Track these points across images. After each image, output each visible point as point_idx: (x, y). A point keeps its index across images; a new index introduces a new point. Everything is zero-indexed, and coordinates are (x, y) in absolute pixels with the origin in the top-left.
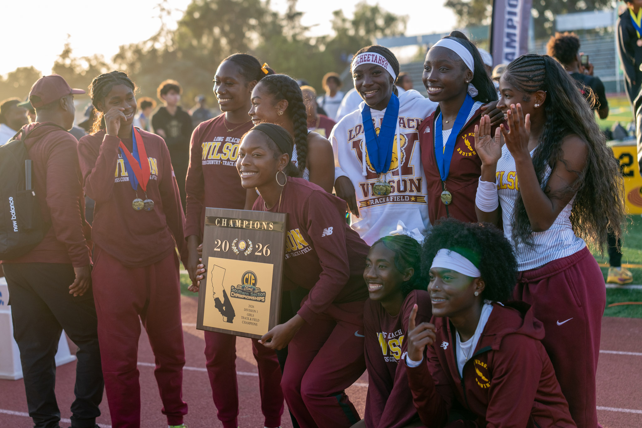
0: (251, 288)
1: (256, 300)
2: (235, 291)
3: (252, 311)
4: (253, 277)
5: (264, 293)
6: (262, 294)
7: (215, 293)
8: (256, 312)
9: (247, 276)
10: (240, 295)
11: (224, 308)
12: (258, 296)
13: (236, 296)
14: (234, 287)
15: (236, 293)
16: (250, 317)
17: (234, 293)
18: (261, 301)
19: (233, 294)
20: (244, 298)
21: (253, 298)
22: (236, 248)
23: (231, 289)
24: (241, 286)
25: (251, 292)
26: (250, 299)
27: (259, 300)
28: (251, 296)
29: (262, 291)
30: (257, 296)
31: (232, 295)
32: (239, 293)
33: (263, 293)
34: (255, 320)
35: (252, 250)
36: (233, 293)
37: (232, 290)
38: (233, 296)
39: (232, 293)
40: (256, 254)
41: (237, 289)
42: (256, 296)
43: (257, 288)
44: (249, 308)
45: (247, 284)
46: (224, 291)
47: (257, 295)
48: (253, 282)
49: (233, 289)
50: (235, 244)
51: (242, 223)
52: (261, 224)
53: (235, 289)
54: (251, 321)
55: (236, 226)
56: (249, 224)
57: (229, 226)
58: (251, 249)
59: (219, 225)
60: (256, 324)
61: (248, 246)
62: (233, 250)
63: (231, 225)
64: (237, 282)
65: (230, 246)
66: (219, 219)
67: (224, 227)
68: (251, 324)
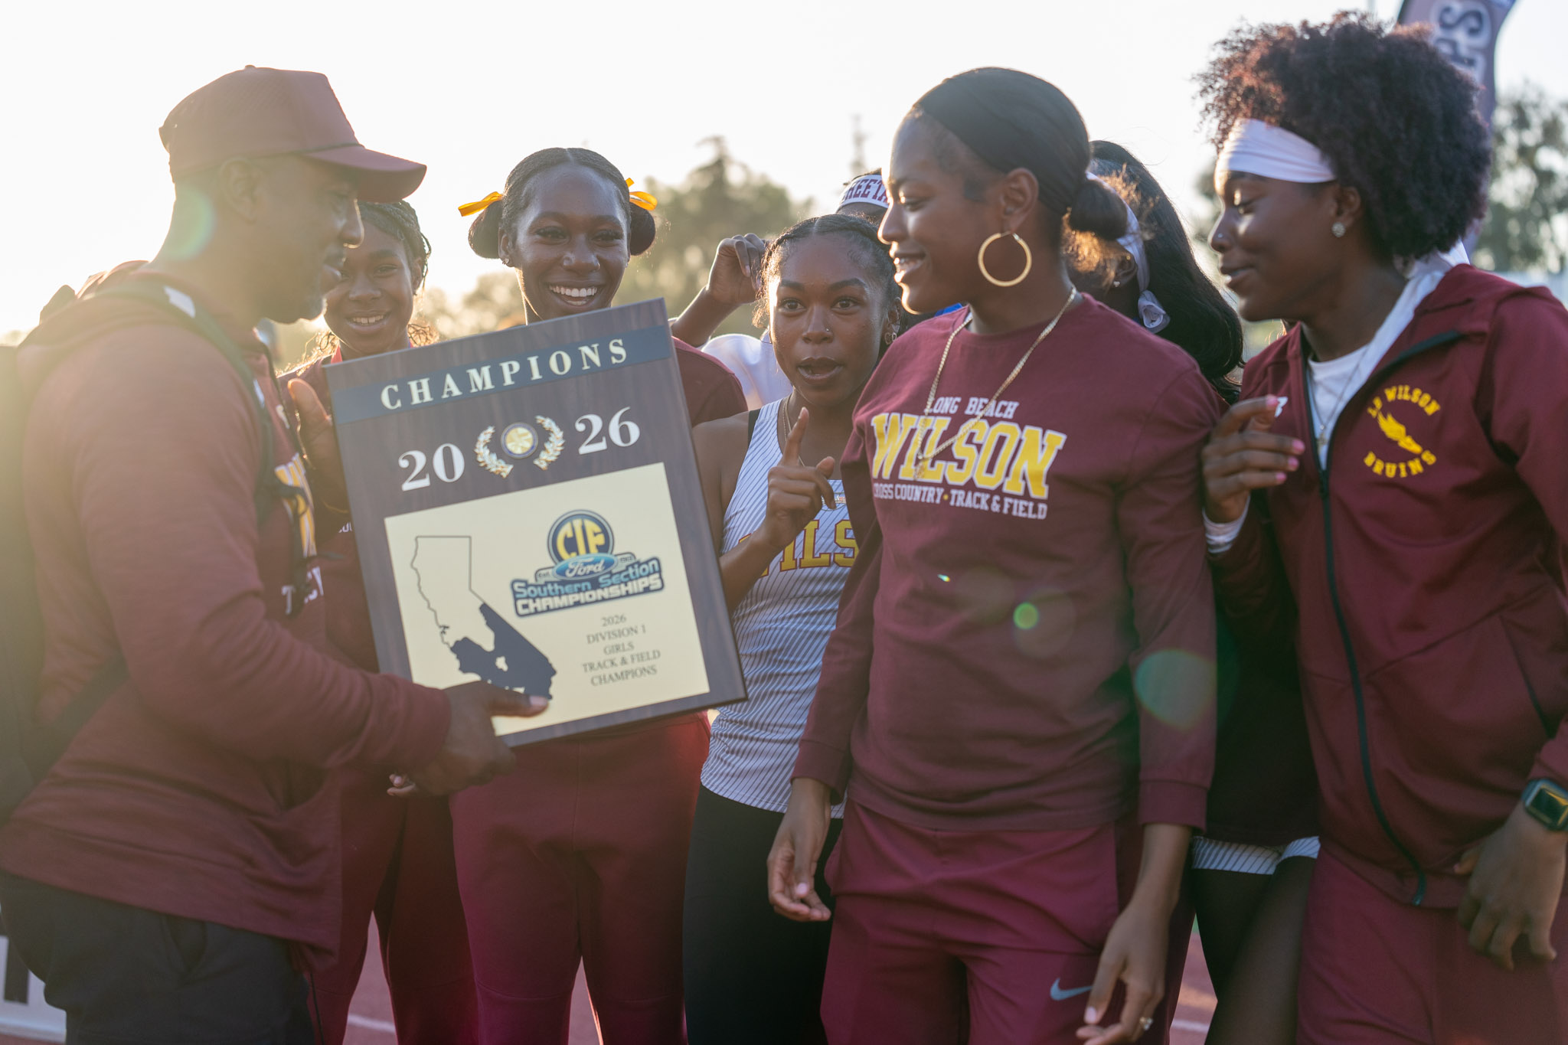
0: (594, 563)
1: (628, 595)
2: (532, 592)
3: (621, 633)
4: (591, 527)
5: (655, 562)
6: (644, 570)
7: (447, 627)
8: (640, 630)
9: (566, 530)
10: (556, 599)
11: (501, 663)
12: (631, 580)
13: (539, 609)
14: (525, 582)
15: (538, 600)
16: (617, 657)
17: (530, 602)
18: (647, 590)
19: (525, 606)
20: (577, 604)
21: (614, 591)
22: (494, 457)
23: (515, 593)
24: (550, 571)
25: (598, 577)
26: (603, 600)
27: (641, 590)
28: (603, 588)
29: (642, 556)
30: (628, 579)
31: (521, 611)
32: (549, 595)
33: (651, 564)
34: (641, 657)
35: (562, 445)
36: (525, 602)
37: (518, 596)
38: (526, 611)
39: (520, 603)
40: (584, 449)
41: (536, 586)
42: (622, 582)
43: (619, 557)
44: (603, 630)
45: (574, 554)
46: (486, 610)
47: (625, 577)
48: (600, 540)
49: (523, 591)
50: (488, 445)
51: (497, 375)
52: (576, 358)
53: (530, 589)
54: (629, 667)
55: (474, 390)
56: (526, 368)
57: (445, 396)
58: (562, 442)
59: (399, 404)
60: (653, 670)
61: (543, 436)
62: (486, 466)
63: (450, 393)
64: (535, 561)
65: (470, 457)
66: (395, 388)
67: (424, 406)
68: (630, 676)
